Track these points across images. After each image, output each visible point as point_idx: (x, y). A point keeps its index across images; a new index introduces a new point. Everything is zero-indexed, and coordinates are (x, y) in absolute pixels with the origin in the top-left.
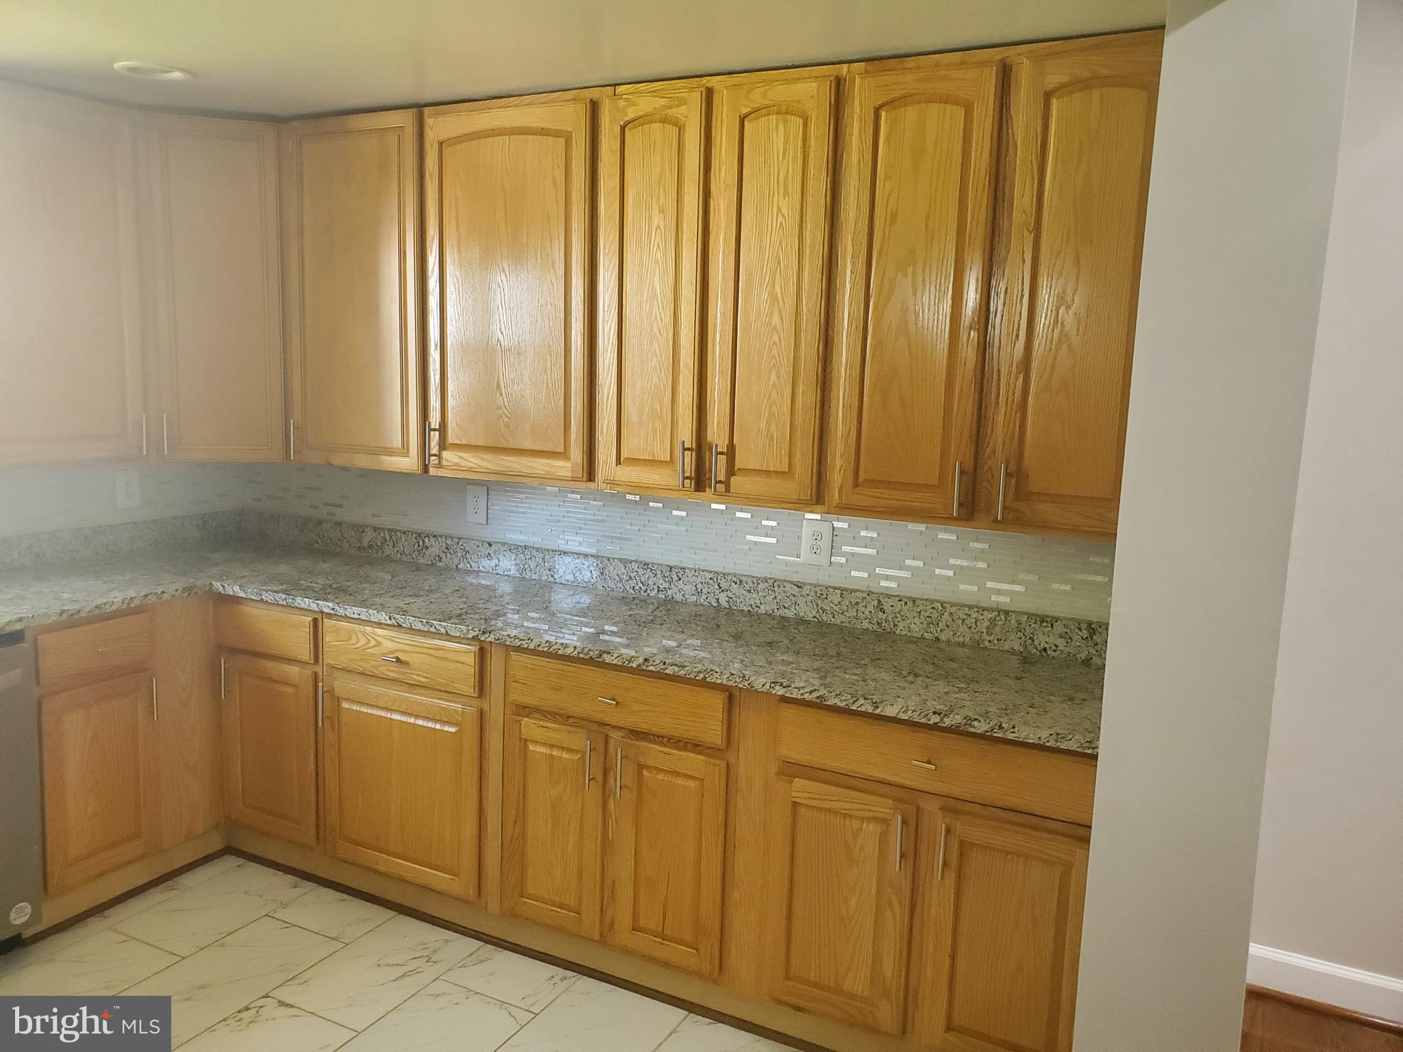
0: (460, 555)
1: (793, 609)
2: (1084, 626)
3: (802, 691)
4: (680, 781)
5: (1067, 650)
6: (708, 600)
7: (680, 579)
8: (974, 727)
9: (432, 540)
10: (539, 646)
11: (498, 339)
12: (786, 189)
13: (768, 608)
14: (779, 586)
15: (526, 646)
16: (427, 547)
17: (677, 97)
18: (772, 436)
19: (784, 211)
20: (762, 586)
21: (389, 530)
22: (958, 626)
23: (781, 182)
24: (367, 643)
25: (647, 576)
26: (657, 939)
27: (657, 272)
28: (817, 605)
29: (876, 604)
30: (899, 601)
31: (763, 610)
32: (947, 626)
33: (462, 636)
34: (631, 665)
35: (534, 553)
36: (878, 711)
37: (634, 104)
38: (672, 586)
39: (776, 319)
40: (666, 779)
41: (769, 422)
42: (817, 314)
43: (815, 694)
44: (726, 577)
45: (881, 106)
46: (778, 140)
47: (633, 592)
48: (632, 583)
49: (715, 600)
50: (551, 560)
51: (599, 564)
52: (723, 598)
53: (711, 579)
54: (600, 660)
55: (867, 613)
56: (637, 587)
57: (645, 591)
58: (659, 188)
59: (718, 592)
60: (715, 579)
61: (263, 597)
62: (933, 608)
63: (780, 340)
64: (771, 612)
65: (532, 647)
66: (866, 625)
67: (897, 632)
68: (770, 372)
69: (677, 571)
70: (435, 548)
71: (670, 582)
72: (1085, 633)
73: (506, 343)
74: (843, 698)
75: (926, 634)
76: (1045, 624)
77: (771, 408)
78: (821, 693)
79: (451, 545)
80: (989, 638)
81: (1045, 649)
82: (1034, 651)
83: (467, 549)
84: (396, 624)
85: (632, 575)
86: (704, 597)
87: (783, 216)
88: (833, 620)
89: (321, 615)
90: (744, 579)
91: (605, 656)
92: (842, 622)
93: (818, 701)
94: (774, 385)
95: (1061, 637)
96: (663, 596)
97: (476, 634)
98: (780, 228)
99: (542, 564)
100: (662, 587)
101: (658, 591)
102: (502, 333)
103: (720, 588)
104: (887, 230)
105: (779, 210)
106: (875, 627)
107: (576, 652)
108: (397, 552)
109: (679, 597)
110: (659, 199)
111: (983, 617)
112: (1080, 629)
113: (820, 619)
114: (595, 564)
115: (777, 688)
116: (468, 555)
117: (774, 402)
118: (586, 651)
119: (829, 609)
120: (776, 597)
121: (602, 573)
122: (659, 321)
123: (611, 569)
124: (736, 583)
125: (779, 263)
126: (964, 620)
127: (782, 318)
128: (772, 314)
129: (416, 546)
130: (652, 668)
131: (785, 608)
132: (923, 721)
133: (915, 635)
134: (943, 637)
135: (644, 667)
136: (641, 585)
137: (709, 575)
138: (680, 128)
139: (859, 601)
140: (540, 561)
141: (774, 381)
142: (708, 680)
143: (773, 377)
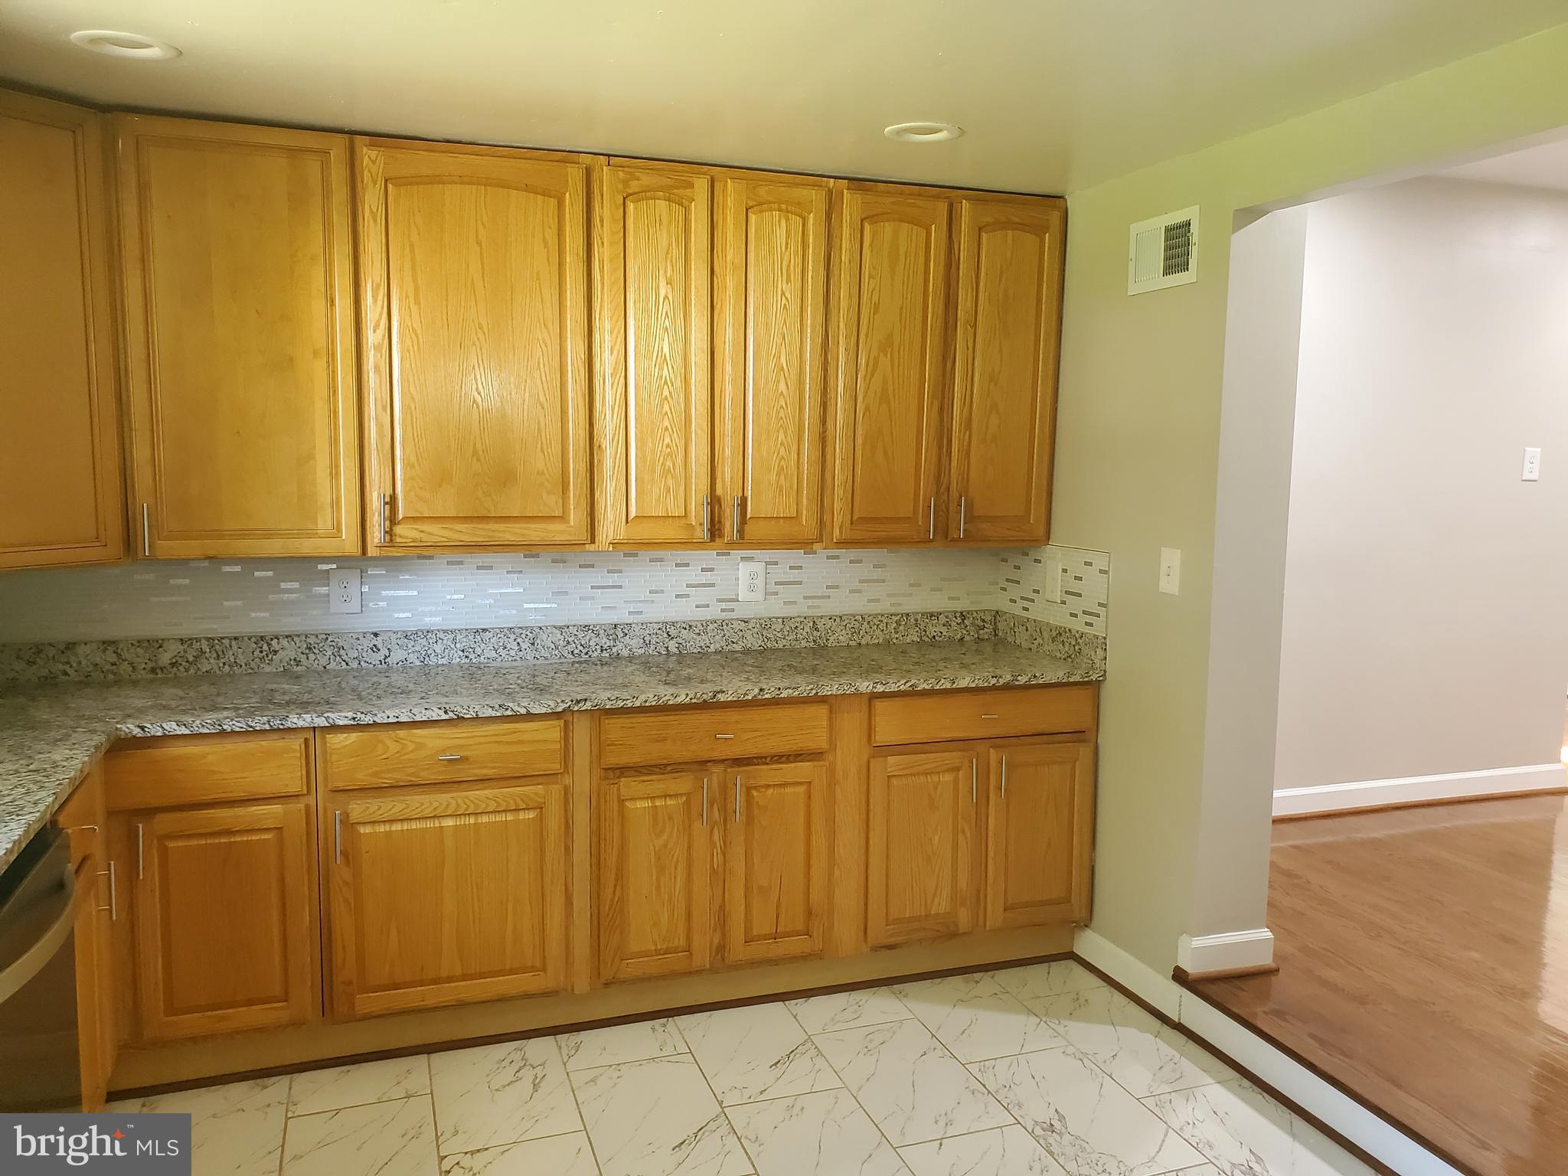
0: (329, 653)
1: (740, 643)
2: (958, 615)
3: (898, 684)
4: (789, 790)
5: (947, 635)
6: (657, 650)
7: (626, 635)
8: (1018, 680)
9: (284, 642)
10: (646, 702)
11: (474, 400)
12: (789, 276)
13: (718, 646)
14: (727, 625)
15: (630, 705)
16: (276, 652)
17: (684, 180)
18: (782, 487)
19: (788, 295)
20: (711, 627)
21: (208, 639)
22: (874, 631)
23: (784, 271)
24: (403, 749)
25: (588, 637)
26: (771, 941)
27: (666, 339)
28: (763, 635)
29: (812, 625)
30: (830, 619)
31: (712, 649)
32: (866, 632)
33: (550, 711)
34: (746, 697)
35: (441, 635)
36: (954, 686)
37: (638, 179)
38: (618, 643)
39: (782, 387)
40: (775, 792)
41: (778, 475)
42: (819, 383)
43: (909, 684)
44: (675, 624)
45: (865, 219)
46: (781, 233)
47: (571, 656)
48: (570, 648)
49: (665, 649)
50: (464, 640)
51: (529, 634)
52: (673, 646)
53: (659, 629)
54: (715, 700)
55: (804, 634)
56: (576, 651)
57: (587, 654)
58: (666, 262)
59: (667, 640)
60: (664, 629)
61: (225, 727)
62: (855, 620)
63: (786, 404)
64: (720, 649)
65: (639, 705)
66: (804, 643)
67: (829, 645)
68: (778, 431)
69: (622, 627)
70: (288, 651)
71: (615, 640)
72: (959, 620)
73: (485, 404)
74: (930, 682)
75: (851, 642)
76: (933, 618)
77: (780, 463)
78: (913, 682)
79: (315, 643)
80: (897, 636)
81: (934, 637)
82: (926, 639)
83: (340, 644)
84: (456, 717)
85: (570, 639)
86: (653, 647)
87: (786, 298)
88: (777, 645)
89: (312, 733)
90: (694, 624)
91: (719, 696)
92: (784, 646)
93: (911, 689)
94: (782, 444)
95: (944, 625)
96: (607, 655)
97: (567, 705)
98: (784, 309)
99: (453, 646)
100: (605, 646)
101: (602, 651)
102: (479, 394)
103: (670, 636)
104: (872, 317)
105: (783, 294)
106: (811, 645)
107: (688, 699)
108: (224, 664)
109: (625, 653)
110: (666, 272)
111: (891, 621)
112: (956, 617)
113: (765, 647)
114: (523, 636)
115: (879, 686)
116: (342, 652)
117: (783, 458)
118: (698, 695)
119: (772, 636)
120: (725, 635)
121: (533, 644)
122: (670, 385)
123: (545, 637)
124: (685, 629)
125: (784, 338)
126: (878, 626)
127: (787, 386)
128: (778, 382)
129: (257, 653)
130: (766, 696)
131: (733, 643)
132: (986, 685)
133: (842, 644)
134: (863, 642)
135: (760, 697)
136: (581, 648)
137: (657, 626)
138: (686, 208)
139: (797, 625)
140: (449, 643)
141: (782, 440)
142: (819, 694)
143: (781, 436)
